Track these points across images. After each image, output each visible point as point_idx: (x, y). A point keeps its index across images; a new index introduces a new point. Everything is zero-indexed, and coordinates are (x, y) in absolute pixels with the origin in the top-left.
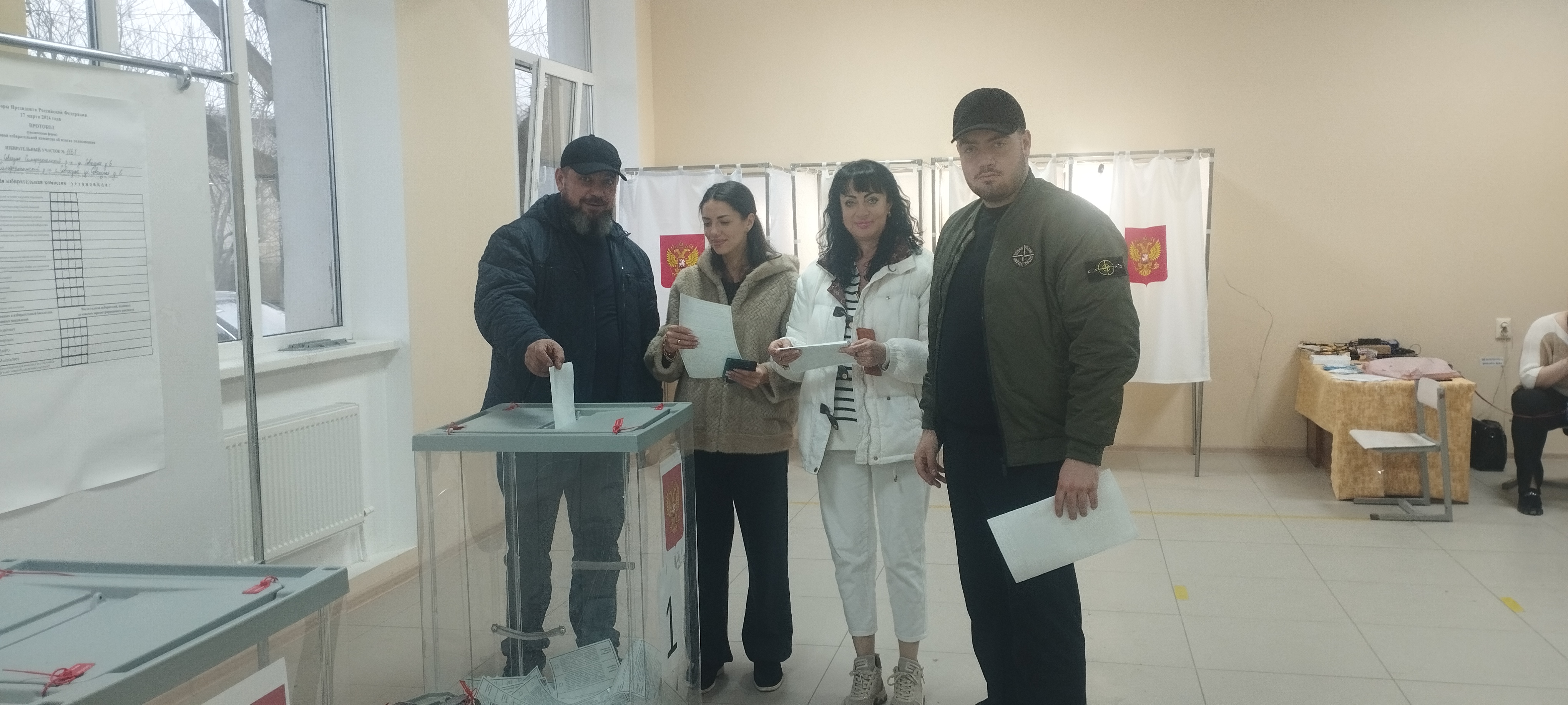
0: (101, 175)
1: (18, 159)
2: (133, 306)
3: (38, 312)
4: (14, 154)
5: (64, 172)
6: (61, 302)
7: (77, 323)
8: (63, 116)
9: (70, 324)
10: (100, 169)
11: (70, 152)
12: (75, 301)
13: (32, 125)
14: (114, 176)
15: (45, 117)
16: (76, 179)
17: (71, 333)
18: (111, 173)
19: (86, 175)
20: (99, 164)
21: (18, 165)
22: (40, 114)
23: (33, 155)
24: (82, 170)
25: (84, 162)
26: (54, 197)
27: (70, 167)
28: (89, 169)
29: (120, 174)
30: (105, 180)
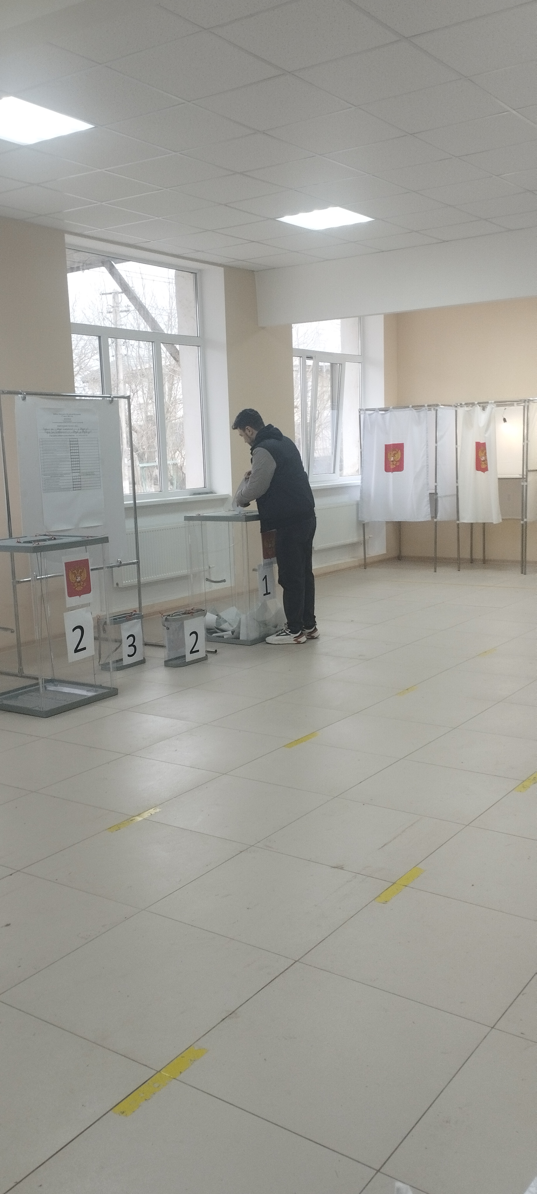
0: (85, 432)
1: (61, 429)
2: (95, 473)
3: (66, 474)
4: (60, 428)
5: (74, 432)
6: (73, 471)
7: (78, 477)
8: (73, 415)
9: (76, 478)
10: (84, 431)
11: (76, 426)
12: (77, 471)
13: (65, 419)
14: (89, 433)
15: (68, 416)
16: (77, 434)
17: (76, 480)
18: (88, 432)
19: (80, 433)
20: (84, 429)
21: (61, 431)
22: (67, 415)
23: (65, 428)
24: (79, 431)
25: (80, 429)
26: (71, 440)
27: (76, 431)
28: (81, 431)
29: (91, 432)
30: (86, 434)
